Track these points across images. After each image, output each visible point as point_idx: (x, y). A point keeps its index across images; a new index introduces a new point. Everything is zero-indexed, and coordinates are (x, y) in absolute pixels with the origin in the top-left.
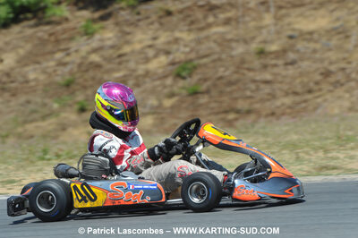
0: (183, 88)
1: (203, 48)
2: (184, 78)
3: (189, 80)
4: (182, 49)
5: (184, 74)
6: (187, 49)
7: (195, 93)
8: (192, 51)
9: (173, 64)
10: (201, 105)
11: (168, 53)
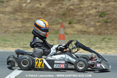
0: (102, 20)
1: (108, 8)
2: (102, 17)
3: (104, 18)
4: (101, 8)
5: (102, 16)
6: (102, 8)
7: (106, 22)
8: (104, 9)
9: (98, 12)
10: (109, 26)
11: (96, 8)
